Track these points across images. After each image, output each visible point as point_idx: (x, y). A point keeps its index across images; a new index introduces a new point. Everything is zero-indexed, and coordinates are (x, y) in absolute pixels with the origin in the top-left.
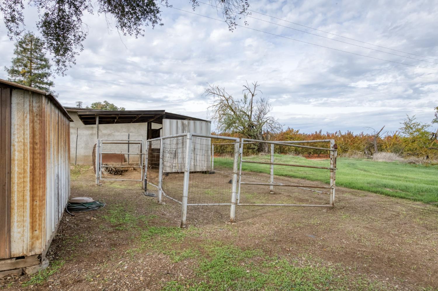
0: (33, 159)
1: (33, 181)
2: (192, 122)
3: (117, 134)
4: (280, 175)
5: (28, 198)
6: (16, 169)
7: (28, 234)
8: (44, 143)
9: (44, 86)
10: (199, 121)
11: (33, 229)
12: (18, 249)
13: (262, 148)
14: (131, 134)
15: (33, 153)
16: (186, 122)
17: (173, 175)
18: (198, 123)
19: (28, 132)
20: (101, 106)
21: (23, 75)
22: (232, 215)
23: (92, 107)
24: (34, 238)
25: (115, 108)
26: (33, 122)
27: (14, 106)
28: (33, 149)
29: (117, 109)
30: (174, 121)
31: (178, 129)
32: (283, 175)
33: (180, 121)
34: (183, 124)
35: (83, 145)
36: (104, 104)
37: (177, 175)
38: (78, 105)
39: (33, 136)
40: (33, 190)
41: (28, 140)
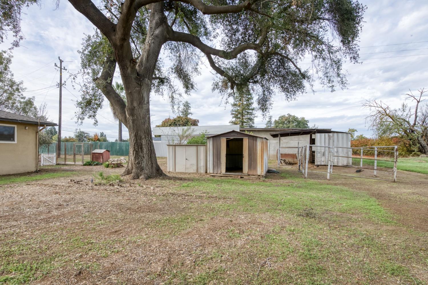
0: (261, 153)
1: (261, 158)
2: (335, 134)
3: (292, 142)
4: (404, 170)
5: (260, 162)
6: (258, 155)
7: (260, 170)
8: (263, 149)
9: (250, 111)
10: (341, 134)
11: (262, 170)
12: (259, 173)
13: (425, 151)
14: (300, 142)
15: (261, 152)
16: (331, 134)
17: (322, 166)
18: (340, 134)
19: (260, 147)
20: (285, 118)
21: (239, 106)
22: (328, 177)
23: (279, 119)
24: (262, 171)
25: (296, 119)
26: (261, 144)
27: (258, 141)
28: (261, 151)
29: (297, 119)
30: (323, 134)
31: (326, 139)
32: (406, 170)
33: (327, 134)
34: (329, 136)
35: (273, 149)
36: (287, 116)
37: (325, 167)
38: (269, 119)
39: (261, 148)
40: (261, 160)
41: (260, 148)
